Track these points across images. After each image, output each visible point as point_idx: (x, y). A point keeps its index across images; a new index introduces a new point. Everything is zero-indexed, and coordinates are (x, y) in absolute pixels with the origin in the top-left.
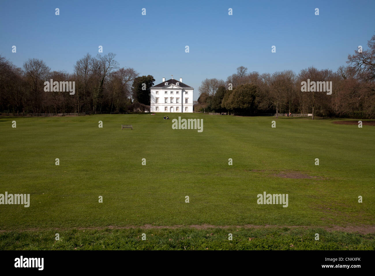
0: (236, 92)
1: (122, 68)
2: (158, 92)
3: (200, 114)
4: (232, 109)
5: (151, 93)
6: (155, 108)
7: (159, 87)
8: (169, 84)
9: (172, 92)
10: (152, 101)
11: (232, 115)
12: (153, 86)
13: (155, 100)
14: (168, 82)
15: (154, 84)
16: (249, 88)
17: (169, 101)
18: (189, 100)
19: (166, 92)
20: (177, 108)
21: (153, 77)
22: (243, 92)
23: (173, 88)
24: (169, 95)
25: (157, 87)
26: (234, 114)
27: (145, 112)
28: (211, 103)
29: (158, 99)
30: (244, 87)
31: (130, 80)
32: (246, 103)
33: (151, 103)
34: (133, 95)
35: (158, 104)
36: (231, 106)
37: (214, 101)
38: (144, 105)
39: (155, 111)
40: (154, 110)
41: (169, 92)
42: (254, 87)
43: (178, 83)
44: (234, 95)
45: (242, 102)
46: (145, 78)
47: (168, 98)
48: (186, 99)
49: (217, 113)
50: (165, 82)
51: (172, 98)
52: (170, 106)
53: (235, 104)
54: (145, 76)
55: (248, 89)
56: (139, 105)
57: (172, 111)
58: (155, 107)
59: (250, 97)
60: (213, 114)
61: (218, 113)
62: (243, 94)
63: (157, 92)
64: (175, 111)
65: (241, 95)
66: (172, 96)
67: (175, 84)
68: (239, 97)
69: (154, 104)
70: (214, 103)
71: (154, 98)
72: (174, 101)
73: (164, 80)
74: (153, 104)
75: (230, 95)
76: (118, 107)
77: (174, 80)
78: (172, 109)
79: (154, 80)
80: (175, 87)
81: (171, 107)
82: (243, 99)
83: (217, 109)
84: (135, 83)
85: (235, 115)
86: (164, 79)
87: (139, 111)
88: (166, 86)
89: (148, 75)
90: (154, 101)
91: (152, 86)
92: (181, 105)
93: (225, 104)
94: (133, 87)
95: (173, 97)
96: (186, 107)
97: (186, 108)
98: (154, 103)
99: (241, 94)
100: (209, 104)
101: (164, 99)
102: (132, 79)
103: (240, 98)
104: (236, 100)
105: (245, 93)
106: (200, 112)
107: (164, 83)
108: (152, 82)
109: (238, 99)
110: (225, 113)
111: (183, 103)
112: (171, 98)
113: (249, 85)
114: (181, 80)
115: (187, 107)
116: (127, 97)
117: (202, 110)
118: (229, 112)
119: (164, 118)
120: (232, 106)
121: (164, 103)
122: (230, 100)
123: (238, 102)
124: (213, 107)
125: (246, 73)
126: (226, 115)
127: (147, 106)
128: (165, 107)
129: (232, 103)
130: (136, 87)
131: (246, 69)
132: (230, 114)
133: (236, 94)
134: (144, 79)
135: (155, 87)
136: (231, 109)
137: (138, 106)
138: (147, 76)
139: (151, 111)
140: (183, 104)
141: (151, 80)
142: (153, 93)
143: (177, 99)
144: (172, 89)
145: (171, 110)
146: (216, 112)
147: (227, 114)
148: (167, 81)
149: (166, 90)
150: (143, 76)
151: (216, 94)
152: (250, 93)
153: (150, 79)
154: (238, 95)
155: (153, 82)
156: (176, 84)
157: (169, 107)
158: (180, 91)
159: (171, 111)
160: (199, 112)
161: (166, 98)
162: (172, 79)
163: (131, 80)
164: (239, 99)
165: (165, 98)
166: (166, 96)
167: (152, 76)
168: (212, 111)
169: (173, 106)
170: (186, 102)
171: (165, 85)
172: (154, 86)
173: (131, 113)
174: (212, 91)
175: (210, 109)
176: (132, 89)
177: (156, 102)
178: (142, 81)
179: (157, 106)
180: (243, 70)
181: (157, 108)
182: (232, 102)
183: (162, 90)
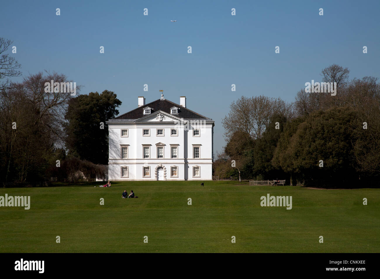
0: (305, 129)
1: (38, 73)
2: (126, 131)
3: (228, 183)
4: (297, 170)
5: (110, 134)
6: (120, 170)
7: (130, 120)
8: (152, 111)
9: (160, 132)
10: (113, 154)
11: (299, 184)
12: (116, 116)
13: (120, 150)
14: (150, 107)
15: (117, 112)
16: (339, 119)
17: (153, 152)
18: (201, 150)
19: (146, 132)
20: (173, 170)
21: (115, 95)
22: (323, 128)
23: (164, 120)
24: (153, 139)
25: (124, 120)
26: (303, 184)
27: (97, 180)
28: (253, 156)
29: (126, 148)
30: (327, 115)
31: (58, 102)
32: (332, 154)
33: (110, 158)
34: (67, 141)
35: (126, 161)
36: (294, 162)
37: (261, 152)
38: (92, 164)
39: (118, 178)
40: (116, 175)
41: (153, 130)
42: (350, 115)
43: (176, 108)
44: (301, 137)
45: (322, 152)
46: (94, 97)
47: (151, 145)
48: (194, 148)
49: (268, 181)
50: (145, 106)
51: (160, 146)
52: (156, 166)
53: (304, 159)
54: (97, 94)
55: (337, 122)
56: (78, 164)
57: (161, 178)
58: (118, 169)
59: (342, 141)
60: (259, 183)
61: (270, 180)
62: (323, 134)
63: (124, 132)
64: (169, 178)
65: (319, 135)
66: (160, 139)
67: (169, 112)
68: (314, 142)
69: (116, 161)
70: (259, 155)
71: (115, 147)
72: (167, 152)
73: (141, 102)
74: (114, 161)
75: (291, 136)
76: (25, 169)
77: (165, 101)
78: (161, 172)
79: (119, 103)
80: (167, 119)
81: (159, 168)
82: (325, 144)
83: (267, 170)
84: (70, 109)
85: (307, 185)
86: (143, 98)
87: (81, 177)
88: (145, 115)
89: (103, 91)
90: (116, 153)
91: (114, 118)
92: (183, 161)
93: (280, 159)
94: (67, 121)
95: (163, 142)
96: (195, 166)
97: (196, 169)
98: (117, 158)
99: (318, 132)
100: (249, 158)
101: (142, 148)
102: (64, 101)
103: (317, 142)
104: (308, 148)
105: (328, 132)
106: (229, 178)
107: (141, 109)
108: (114, 108)
109: (310, 147)
110: (283, 182)
111: (189, 158)
112: (158, 145)
113: (339, 111)
114: (182, 102)
115: (198, 168)
116: (53, 145)
117: (233, 174)
118: (292, 179)
119: (124, 196)
120: (296, 163)
121: (142, 157)
122: (291, 150)
123: (312, 154)
124: (257, 166)
125: (346, 80)
126: (285, 185)
127: (98, 165)
128: (145, 168)
129: (298, 156)
130: (74, 120)
131: (346, 71)
132: (295, 184)
133: (305, 133)
134: (93, 101)
135: (120, 120)
136: (295, 172)
137: (77, 167)
138: (100, 93)
139: (110, 179)
140: (188, 161)
141: (111, 102)
142: (113, 133)
143: (172, 148)
144: (161, 123)
145: (157, 174)
146: (265, 179)
147: (287, 184)
148: (149, 105)
149: (146, 127)
150: (92, 94)
151: (264, 134)
152: (342, 131)
153: (109, 100)
154: (311, 137)
155: (116, 108)
156: (171, 111)
157: (153, 168)
158: (180, 129)
159: (157, 177)
160: (227, 178)
161: (146, 147)
162: (162, 98)
163: (60, 103)
164: (313, 145)
165: (143, 145)
166: (146, 140)
167: (112, 93)
168: (258, 177)
169: (163, 165)
170: (196, 154)
171: (144, 113)
172: (119, 115)
173: (60, 183)
174: (256, 126)
175: (252, 172)
176: (64, 125)
177: (123, 155)
178: (88, 104)
179: (123, 166)
180: (338, 75)
181: (124, 170)
182: (296, 153)
183: (135, 126)
